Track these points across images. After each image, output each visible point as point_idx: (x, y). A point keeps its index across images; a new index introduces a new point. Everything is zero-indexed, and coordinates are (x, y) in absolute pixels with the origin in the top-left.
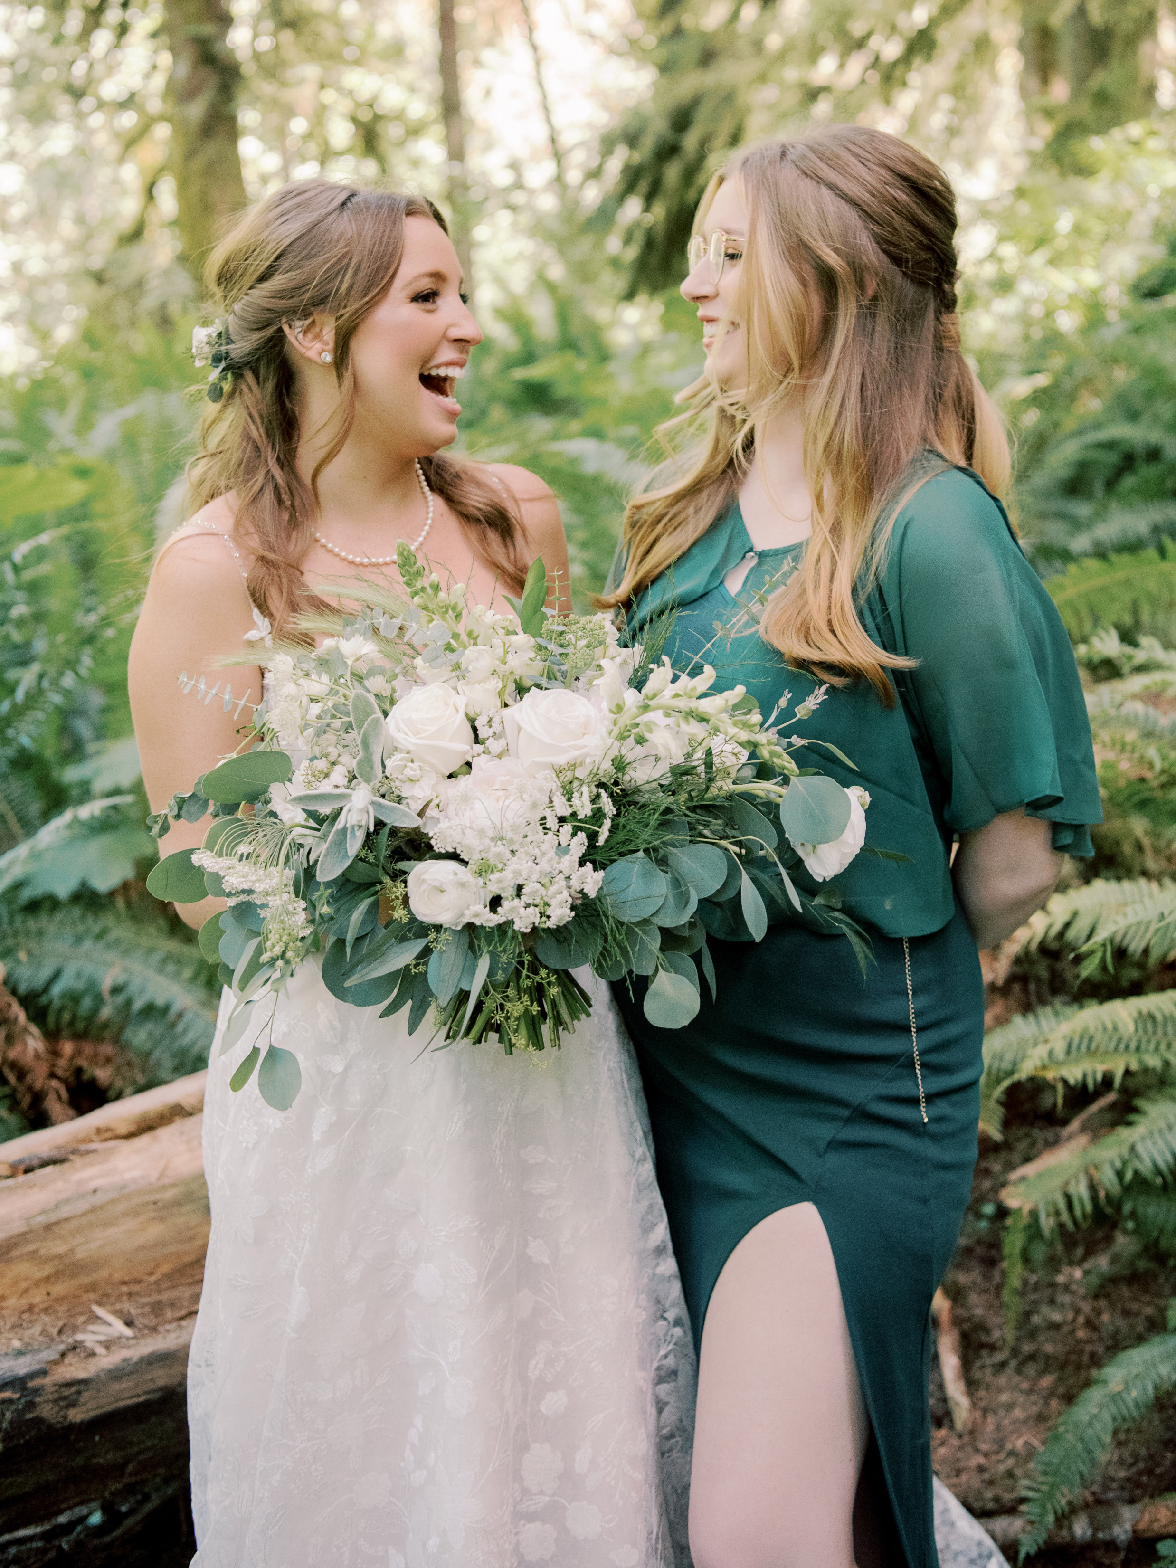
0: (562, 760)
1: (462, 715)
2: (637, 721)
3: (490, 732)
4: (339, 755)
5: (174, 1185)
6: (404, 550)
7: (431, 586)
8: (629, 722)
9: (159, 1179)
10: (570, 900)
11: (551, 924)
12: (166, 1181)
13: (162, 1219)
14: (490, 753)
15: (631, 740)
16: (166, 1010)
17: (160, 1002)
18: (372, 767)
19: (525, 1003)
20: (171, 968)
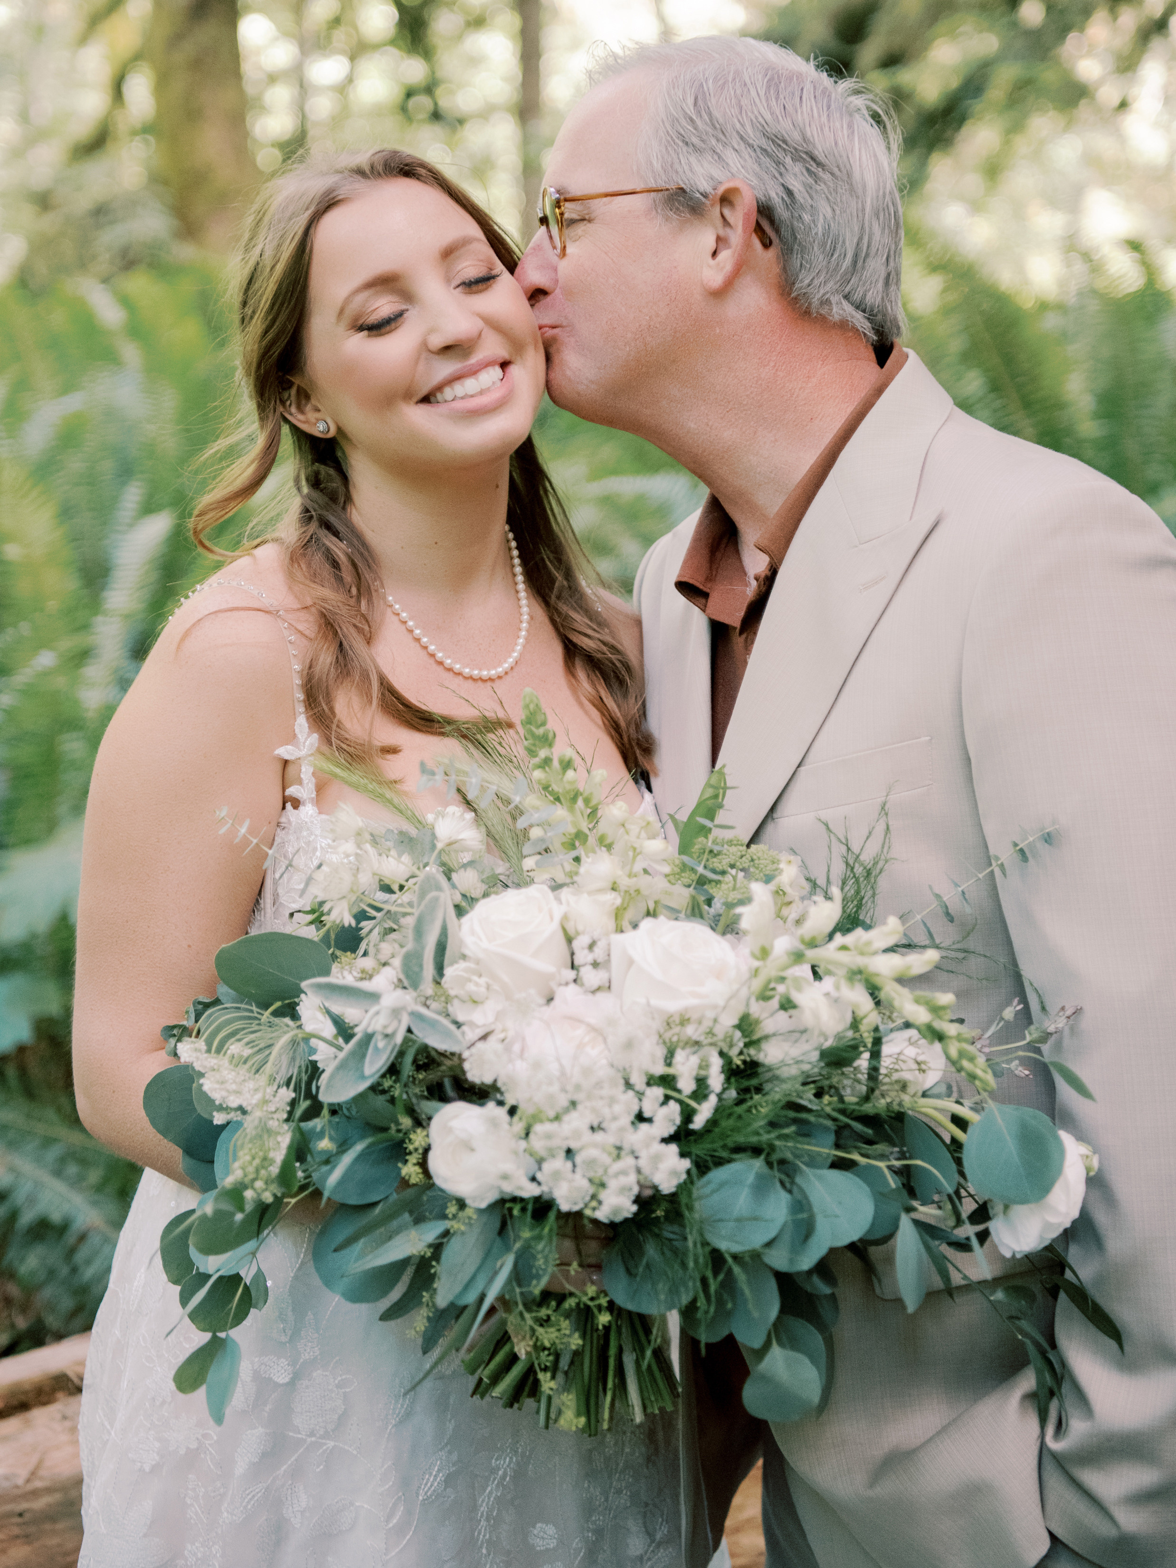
0: (673, 1006)
1: (555, 925)
2: (783, 974)
3: (590, 958)
4: (393, 957)
5: (49, 1490)
6: (531, 701)
7: (561, 762)
8: (774, 973)
9: (28, 1481)
10: (636, 1190)
11: (602, 1215)
12: (38, 1484)
13: (27, 1538)
14: (582, 985)
15: (775, 1003)
16: (63, 1229)
17: (56, 1217)
18: (421, 966)
19: (563, 1332)
20: (72, 1169)
